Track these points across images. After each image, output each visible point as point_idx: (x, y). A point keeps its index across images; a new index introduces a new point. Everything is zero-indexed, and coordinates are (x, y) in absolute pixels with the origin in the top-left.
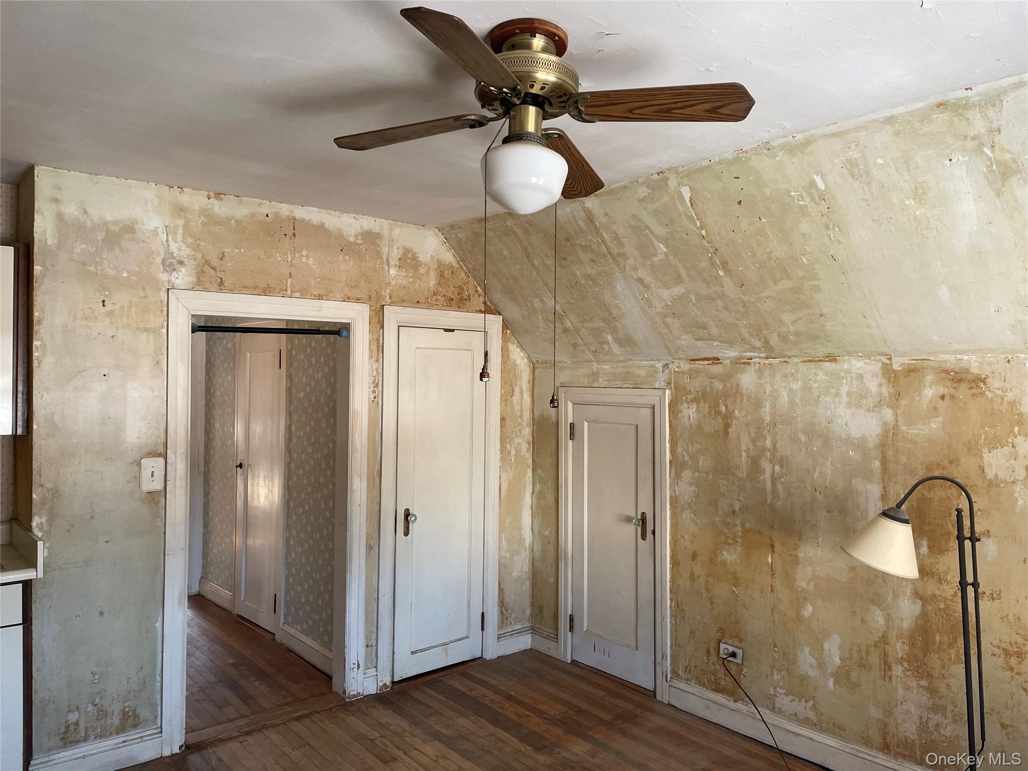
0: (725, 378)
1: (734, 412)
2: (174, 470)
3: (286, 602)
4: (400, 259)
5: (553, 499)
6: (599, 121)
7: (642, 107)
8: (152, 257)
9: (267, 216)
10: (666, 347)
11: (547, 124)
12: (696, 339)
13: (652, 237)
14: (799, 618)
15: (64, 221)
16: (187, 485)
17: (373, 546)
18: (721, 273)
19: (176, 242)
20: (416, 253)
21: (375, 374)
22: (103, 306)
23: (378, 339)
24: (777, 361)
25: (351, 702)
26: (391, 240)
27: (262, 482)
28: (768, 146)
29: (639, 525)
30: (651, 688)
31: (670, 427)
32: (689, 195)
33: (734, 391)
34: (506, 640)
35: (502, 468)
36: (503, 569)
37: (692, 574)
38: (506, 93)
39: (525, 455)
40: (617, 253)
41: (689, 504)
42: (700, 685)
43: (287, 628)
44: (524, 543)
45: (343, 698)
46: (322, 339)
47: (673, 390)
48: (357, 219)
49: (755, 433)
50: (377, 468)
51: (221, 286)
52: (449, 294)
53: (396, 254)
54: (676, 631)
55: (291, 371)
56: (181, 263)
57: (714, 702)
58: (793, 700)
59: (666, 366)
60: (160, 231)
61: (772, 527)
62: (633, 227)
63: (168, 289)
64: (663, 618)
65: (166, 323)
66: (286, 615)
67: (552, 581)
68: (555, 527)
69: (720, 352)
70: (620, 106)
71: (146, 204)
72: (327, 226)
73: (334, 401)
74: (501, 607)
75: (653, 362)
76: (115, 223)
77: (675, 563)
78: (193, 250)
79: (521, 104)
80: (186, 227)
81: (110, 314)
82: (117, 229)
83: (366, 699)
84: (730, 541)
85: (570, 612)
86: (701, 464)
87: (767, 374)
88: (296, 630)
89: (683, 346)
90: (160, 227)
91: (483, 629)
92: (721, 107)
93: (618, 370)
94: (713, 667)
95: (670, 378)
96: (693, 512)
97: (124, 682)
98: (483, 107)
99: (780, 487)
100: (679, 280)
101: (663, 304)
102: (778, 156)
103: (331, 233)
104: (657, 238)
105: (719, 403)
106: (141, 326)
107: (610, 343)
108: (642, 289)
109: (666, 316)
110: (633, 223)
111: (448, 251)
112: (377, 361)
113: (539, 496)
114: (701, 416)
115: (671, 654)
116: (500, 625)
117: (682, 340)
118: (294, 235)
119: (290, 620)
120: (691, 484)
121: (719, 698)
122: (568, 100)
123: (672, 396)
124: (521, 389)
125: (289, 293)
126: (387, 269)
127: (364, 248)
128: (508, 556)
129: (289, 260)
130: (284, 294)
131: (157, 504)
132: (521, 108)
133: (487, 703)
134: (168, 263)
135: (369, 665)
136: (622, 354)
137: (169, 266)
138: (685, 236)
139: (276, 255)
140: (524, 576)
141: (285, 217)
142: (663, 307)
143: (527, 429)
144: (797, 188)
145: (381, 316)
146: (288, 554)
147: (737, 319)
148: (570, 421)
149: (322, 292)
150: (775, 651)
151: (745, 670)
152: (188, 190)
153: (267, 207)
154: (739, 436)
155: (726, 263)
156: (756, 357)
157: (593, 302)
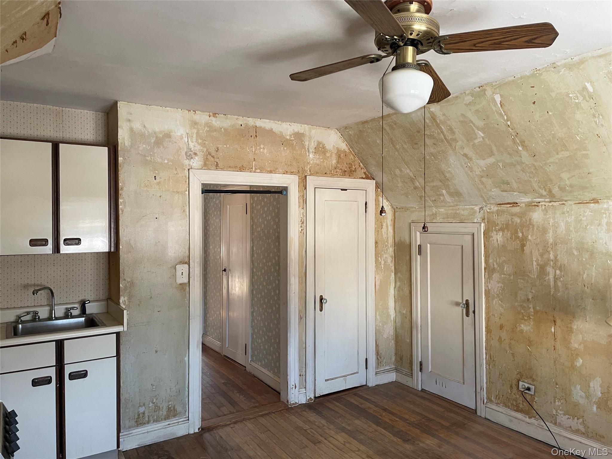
0: (521, 215)
1: (528, 237)
2: (193, 272)
3: (252, 348)
4: (315, 148)
5: (408, 291)
6: (453, 53)
7: (482, 42)
8: (180, 151)
9: (241, 125)
10: (482, 196)
11: (420, 57)
12: (502, 191)
13: (474, 127)
14: (573, 367)
15: (134, 132)
16: (200, 280)
17: (303, 317)
18: (520, 148)
19: (193, 142)
20: (324, 144)
21: (302, 216)
22: (155, 179)
23: (303, 196)
24: (557, 204)
25: (291, 407)
26: (310, 137)
27: (237, 280)
28: (555, 66)
29: (464, 307)
30: (474, 408)
31: (484, 246)
32: (500, 99)
33: (528, 223)
34: (380, 375)
35: (376, 272)
36: (378, 333)
37: (500, 338)
38: (396, 39)
39: (390, 264)
40: (451, 139)
41: (497, 294)
42: (506, 407)
43: (253, 364)
44: (390, 317)
45: (287, 405)
46: (270, 196)
47: (486, 223)
48: (291, 126)
49: (543, 250)
50: (304, 271)
51: (217, 167)
52: (344, 168)
53: (313, 145)
54: (489, 373)
55: (253, 216)
56: (195, 154)
57: (516, 418)
58: (568, 418)
59: (481, 208)
60: (184, 136)
61: (554, 310)
62: (462, 122)
63: (189, 169)
64: (481, 365)
65: (188, 188)
66: (252, 356)
67: (408, 341)
68: (410, 308)
69: (518, 199)
70: (468, 42)
71: (176, 121)
72: (274, 130)
73: (279, 233)
74: (377, 355)
75: (473, 207)
76: (161, 132)
77: (488, 331)
78: (202, 146)
79: (404, 45)
80: (197, 133)
81: (159, 183)
82: (161, 136)
83: (300, 406)
84: (526, 318)
85: (420, 360)
86: (505, 269)
87: (550, 212)
88: (258, 365)
89: (493, 195)
90: (184, 134)
91: (366, 368)
92: (535, 39)
93: (450, 212)
94: (514, 396)
95: (484, 216)
96: (500, 300)
97: (169, 391)
98: (379, 49)
99: (560, 284)
100: (492, 154)
101: (480, 170)
102: (561, 71)
103: (276, 134)
104: (478, 128)
105: (517, 231)
106: (175, 190)
107: (445, 195)
108: (467, 160)
109: (483, 177)
110: (462, 119)
111: (343, 142)
112: (303, 208)
113: (399, 290)
114: (505, 240)
115: (486, 387)
116: (377, 366)
117: (493, 192)
118: (256, 136)
119: (254, 359)
120: (498, 282)
121: (519, 415)
122: (434, 41)
123: (486, 228)
124: (387, 225)
125: (254, 170)
126: (308, 154)
127: (295, 142)
128: (380, 325)
129: (254, 151)
130: (251, 171)
131: (185, 290)
132: (404, 48)
133: (372, 412)
134: (188, 154)
135: (301, 386)
136: (452, 202)
137: (189, 156)
138: (496, 126)
139: (246, 148)
140: (390, 338)
141: (251, 126)
142: (480, 172)
143: (391, 249)
144: (573, 92)
145: (305, 182)
146: (253, 321)
147: (531, 177)
148: (418, 243)
149: (272, 169)
150: (557, 388)
151: (536, 399)
152: (199, 112)
153: (242, 120)
154: (531, 252)
155: (524, 142)
156: (543, 202)
157: (434, 169)
